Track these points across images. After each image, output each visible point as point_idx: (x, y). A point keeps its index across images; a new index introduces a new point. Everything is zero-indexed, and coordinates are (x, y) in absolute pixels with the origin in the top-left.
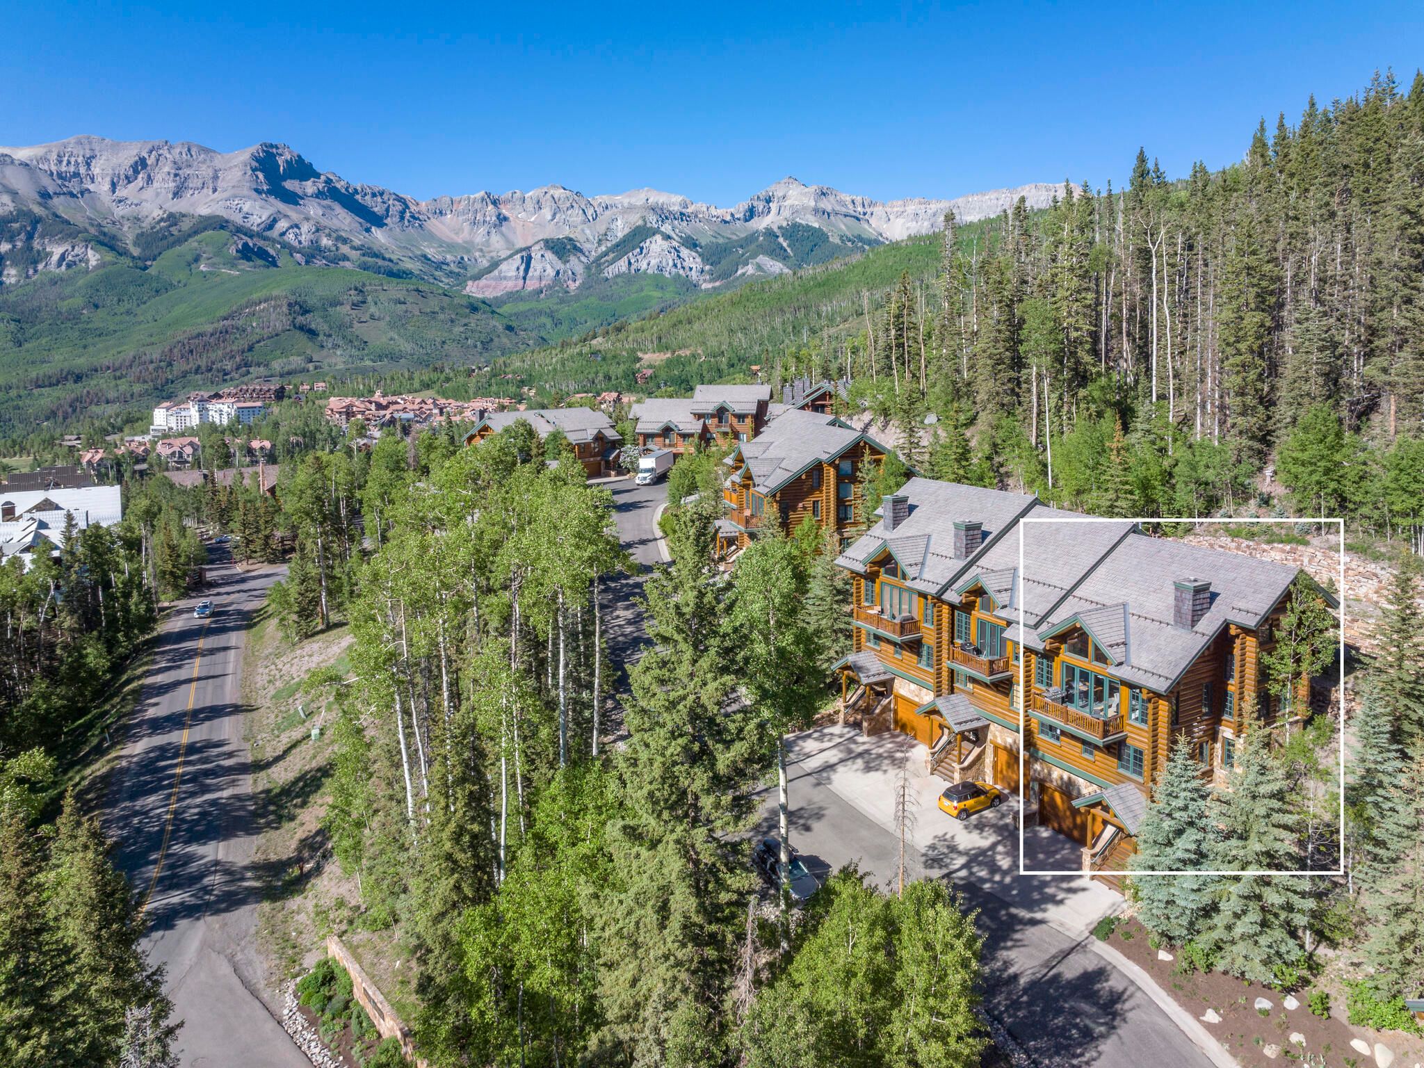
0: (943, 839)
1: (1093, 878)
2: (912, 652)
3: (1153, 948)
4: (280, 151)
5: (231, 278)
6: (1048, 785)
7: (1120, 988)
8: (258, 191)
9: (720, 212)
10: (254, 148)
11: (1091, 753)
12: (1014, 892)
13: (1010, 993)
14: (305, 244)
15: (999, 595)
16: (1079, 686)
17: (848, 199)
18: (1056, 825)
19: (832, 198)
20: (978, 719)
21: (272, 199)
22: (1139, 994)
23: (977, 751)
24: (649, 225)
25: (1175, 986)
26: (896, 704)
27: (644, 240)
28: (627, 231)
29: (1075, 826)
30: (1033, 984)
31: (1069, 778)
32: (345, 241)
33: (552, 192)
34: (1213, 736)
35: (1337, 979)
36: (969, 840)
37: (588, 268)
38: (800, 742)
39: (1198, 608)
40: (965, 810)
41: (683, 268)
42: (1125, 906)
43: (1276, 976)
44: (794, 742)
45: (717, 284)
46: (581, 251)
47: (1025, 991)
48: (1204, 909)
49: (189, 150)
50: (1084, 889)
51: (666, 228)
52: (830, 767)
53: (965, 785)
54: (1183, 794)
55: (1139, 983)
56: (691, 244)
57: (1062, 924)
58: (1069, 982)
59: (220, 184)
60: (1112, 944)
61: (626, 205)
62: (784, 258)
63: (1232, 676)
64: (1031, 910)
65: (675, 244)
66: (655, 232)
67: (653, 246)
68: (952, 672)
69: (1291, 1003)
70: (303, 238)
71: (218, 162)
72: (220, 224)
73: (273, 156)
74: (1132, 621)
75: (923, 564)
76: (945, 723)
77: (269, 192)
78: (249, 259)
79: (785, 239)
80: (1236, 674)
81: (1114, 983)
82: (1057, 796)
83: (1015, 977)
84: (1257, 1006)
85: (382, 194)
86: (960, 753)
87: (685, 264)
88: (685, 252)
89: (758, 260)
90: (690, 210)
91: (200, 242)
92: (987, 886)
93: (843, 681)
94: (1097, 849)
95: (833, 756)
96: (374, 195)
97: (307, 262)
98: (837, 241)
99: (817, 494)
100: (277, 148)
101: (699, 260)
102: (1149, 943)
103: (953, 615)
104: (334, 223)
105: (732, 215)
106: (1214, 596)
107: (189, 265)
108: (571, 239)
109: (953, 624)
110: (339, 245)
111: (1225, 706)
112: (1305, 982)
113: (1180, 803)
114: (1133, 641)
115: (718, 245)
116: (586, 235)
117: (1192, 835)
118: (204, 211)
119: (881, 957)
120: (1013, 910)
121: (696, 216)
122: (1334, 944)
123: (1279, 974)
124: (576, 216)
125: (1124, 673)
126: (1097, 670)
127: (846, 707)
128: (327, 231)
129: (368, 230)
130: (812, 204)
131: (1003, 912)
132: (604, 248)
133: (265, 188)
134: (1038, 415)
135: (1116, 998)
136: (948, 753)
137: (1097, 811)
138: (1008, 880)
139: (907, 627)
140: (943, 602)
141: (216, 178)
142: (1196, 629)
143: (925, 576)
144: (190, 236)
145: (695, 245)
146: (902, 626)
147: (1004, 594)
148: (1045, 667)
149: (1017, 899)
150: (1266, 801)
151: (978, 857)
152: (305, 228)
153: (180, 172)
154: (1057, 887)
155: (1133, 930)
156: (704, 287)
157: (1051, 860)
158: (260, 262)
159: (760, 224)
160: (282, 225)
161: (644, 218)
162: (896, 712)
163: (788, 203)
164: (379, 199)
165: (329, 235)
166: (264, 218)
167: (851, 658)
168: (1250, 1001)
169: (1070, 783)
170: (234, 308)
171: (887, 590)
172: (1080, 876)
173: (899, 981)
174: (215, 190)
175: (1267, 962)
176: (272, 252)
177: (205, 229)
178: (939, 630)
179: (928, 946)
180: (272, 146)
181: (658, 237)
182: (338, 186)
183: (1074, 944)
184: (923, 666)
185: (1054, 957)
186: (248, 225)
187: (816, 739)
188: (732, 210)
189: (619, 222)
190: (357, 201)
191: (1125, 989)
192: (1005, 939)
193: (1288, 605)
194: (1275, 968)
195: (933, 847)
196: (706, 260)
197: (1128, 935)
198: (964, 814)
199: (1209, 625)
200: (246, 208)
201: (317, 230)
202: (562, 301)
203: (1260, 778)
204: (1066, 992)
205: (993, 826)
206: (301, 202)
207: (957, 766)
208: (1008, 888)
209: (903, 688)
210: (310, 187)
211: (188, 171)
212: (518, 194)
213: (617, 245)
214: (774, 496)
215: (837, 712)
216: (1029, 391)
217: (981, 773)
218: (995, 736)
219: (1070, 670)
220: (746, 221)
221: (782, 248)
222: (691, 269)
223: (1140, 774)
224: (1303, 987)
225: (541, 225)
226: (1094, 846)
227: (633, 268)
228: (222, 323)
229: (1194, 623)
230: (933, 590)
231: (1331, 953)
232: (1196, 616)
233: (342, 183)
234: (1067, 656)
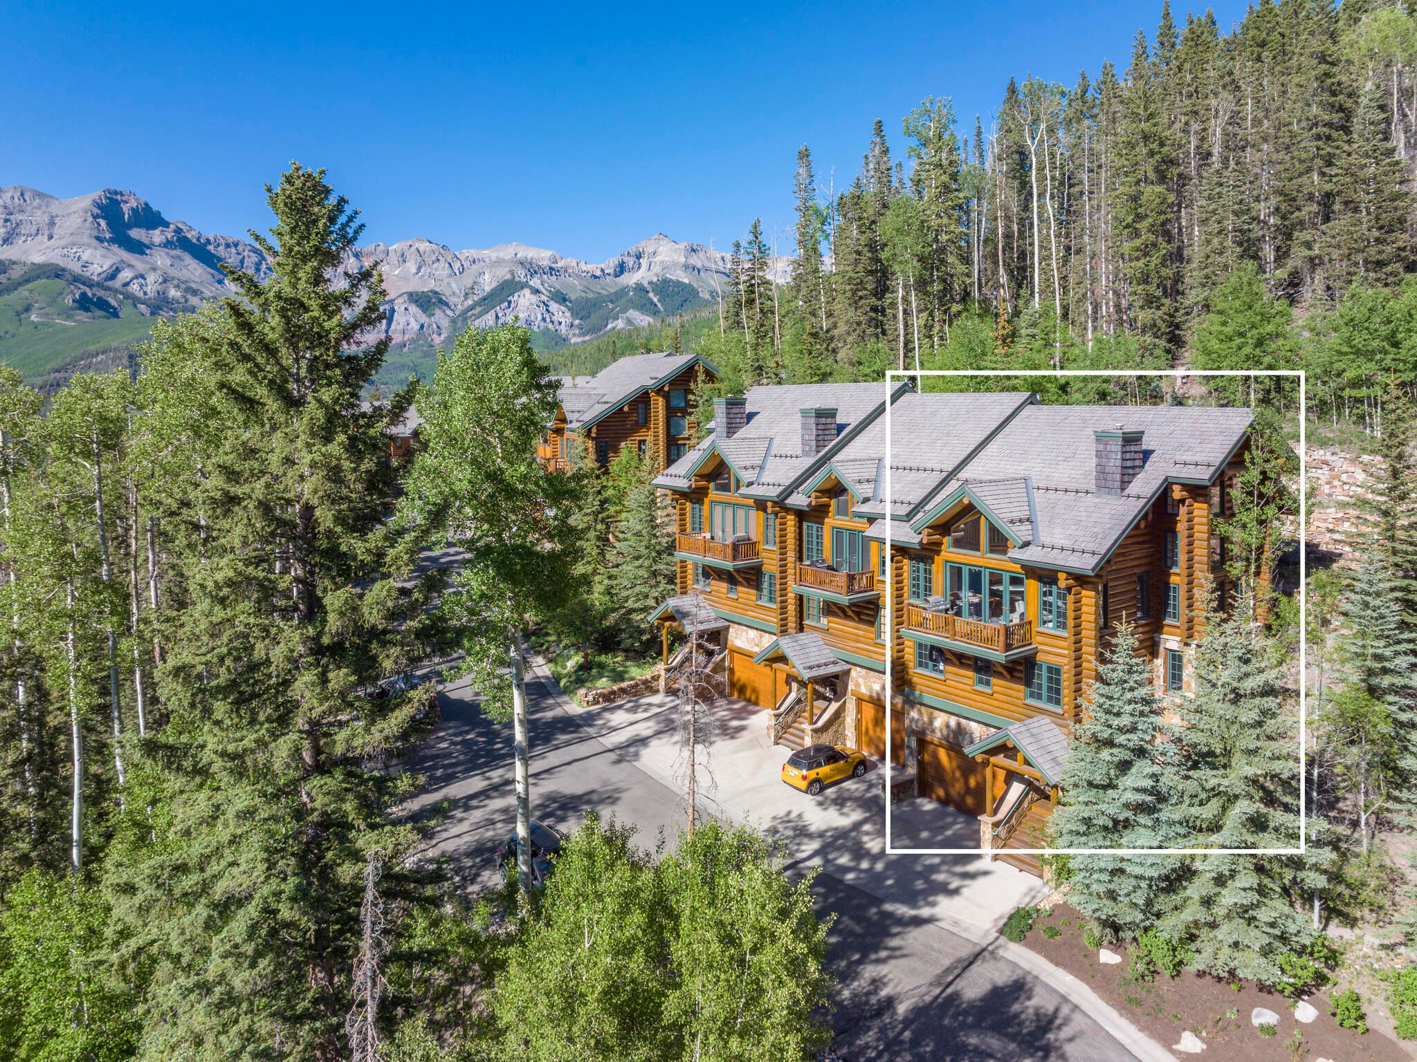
0: (786, 820)
1: (996, 858)
2: (749, 586)
3: (1091, 948)
4: (125, 198)
5: (65, 329)
6: (929, 738)
7: (1050, 1008)
8: (100, 239)
9: (589, 267)
10: (97, 194)
11: (988, 683)
12: (890, 882)
13: (883, 1030)
14: (151, 295)
15: (858, 486)
16: (967, 597)
17: (718, 256)
18: (941, 792)
19: (701, 255)
20: (835, 663)
21: (115, 248)
22: (1077, 1017)
23: (834, 706)
24: (517, 279)
25: (1130, 1001)
26: (732, 660)
27: (512, 294)
28: (494, 284)
29: (968, 790)
30: (919, 1012)
31: (959, 724)
32: (195, 292)
33: (417, 245)
34: (1151, 648)
35: (1366, 972)
36: (822, 818)
37: (453, 321)
38: (607, 715)
39: (1129, 464)
40: (817, 780)
41: (552, 322)
42: (1046, 890)
43: (1283, 970)
44: (599, 714)
45: (587, 338)
46: (447, 305)
47: (907, 1023)
48: (1167, 878)
49: (22, 194)
50: (986, 873)
51: (535, 282)
52: (642, 741)
53: (818, 749)
54: (1128, 708)
55: (1075, 999)
56: (561, 298)
57: (956, 923)
58: (972, 1005)
59: (57, 231)
60: (1030, 946)
61: (494, 259)
62: (655, 313)
63: (1175, 563)
64: (914, 906)
65: (544, 298)
66: (524, 285)
67: (521, 301)
68: (800, 598)
69: (1305, 1012)
70: (148, 289)
71: (55, 208)
72: (56, 272)
73: (118, 203)
74: (1038, 496)
75: (762, 468)
76: (794, 671)
77: (112, 241)
78: (87, 310)
79: (656, 295)
80: (1182, 558)
81: (1039, 1001)
82: (943, 754)
83: (890, 1002)
84: (1256, 1022)
85: (236, 245)
86: (812, 714)
87: (554, 318)
88: (554, 306)
89: (628, 314)
90: (560, 264)
91: (31, 291)
92: (850, 876)
93: (664, 637)
94: (1001, 815)
95: (645, 729)
96: (228, 246)
97: (153, 314)
98: (707, 296)
99: (643, 432)
100: (122, 195)
101: (568, 314)
102: (1085, 940)
103: (800, 528)
104: (184, 274)
105: (602, 270)
106: (1147, 454)
107: (18, 314)
108: (436, 293)
109: (800, 540)
110: (189, 296)
111: (1167, 605)
112: (1321, 979)
113: (1125, 721)
114: (1040, 518)
115: (587, 299)
116: (452, 289)
117: (1143, 768)
118: (38, 259)
119: (636, 964)
120: (888, 907)
121: (566, 271)
122: (1352, 922)
123: (1287, 968)
124: (441, 270)
125: (1032, 555)
126: (993, 564)
127: (668, 670)
128: (175, 282)
129: (220, 282)
130: (683, 260)
131: (874, 910)
132: (470, 302)
133: (108, 236)
134: (906, 345)
135: (1046, 1023)
136: (798, 715)
137: (1000, 759)
138: (879, 866)
139: (742, 549)
140: (787, 510)
141: (52, 224)
142: (1127, 492)
143: (764, 479)
144: (20, 284)
145: (565, 300)
146: (735, 547)
147: (865, 485)
148: (922, 574)
149: (894, 890)
150: (1257, 701)
151: (834, 841)
152: (151, 278)
153: (12, 217)
154: (948, 872)
155: (1060, 923)
156: (573, 341)
157: (940, 838)
158: (99, 313)
159: (630, 279)
160: (126, 275)
161: (512, 273)
162: (732, 671)
163: (658, 259)
164: (233, 250)
165: (177, 287)
166: (105, 268)
167: (672, 603)
168: (1245, 1015)
169: (960, 731)
170: (68, 360)
171: (718, 510)
172: (979, 857)
173: (671, 1007)
174: (50, 237)
175: (1266, 952)
176: (113, 302)
177: (38, 277)
178: (783, 548)
179: (729, 940)
180: (116, 193)
181: (527, 292)
182: (189, 236)
183: (977, 949)
184: (764, 602)
185: (948, 971)
186: (88, 274)
187: (628, 710)
188: (603, 266)
189: (487, 276)
190: (209, 252)
191: (1057, 1010)
192: (876, 948)
193: (1247, 456)
194: (1280, 959)
195: (774, 831)
196: (575, 314)
197: (1053, 932)
198: (817, 787)
199: (1145, 485)
200: (85, 257)
201: (165, 281)
202: (426, 355)
203: (1245, 669)
204: (970, 1019)
205: (856, 800)
206: (148, 251)
207: (807, 727)
208: (880, 877)
209: (741, 638)
210: (157, 236)
211: (20, 217)
212: (382, 247)
213: (484, 299)
214: (589, 431)
215: (656, 678)
216: (895, 317)
217: (841, 736)
218: (858, 685)
219: (956, 572)
220: (616, 276)
221: (652, 302)
222: (560, 323)
223: (1058, 702)
224: (1317, 986)
225: (405, 278)
226: (995, 812)
227: (500, 321)
228: (53, 376)
229: (1124, 484)
230: (773, 492)
231: (1347, 933)
232: (1127, 475)
233: (193, 233)
234: (950, 553)
